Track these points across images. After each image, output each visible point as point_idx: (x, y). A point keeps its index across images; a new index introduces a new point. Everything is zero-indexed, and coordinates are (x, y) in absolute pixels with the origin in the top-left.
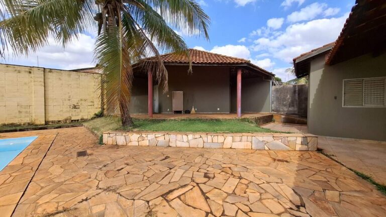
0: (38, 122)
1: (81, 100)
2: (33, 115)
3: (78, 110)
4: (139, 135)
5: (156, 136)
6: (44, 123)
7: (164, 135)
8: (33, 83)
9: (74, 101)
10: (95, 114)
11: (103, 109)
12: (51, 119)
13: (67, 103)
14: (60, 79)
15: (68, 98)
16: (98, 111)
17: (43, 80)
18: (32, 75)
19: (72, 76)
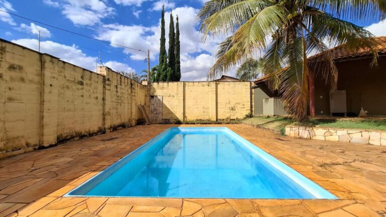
0: (213, 120)
1: (237, 103)
2: (210, 114)
3: (234, 111)
4: (325, 131)
5: (349, 132)
6: (215, 120)
7: (361, 132)
8: (210, 92)
9: (232, 105)
10: (246, 115)
11: (252, 111)
12: (219, 118)
13: (228, 106)
14: (224, 88)
15: (228, 102)
16: (248, 112)
17: (215, 90)
18: (210, 87)
19: (231, 85)
